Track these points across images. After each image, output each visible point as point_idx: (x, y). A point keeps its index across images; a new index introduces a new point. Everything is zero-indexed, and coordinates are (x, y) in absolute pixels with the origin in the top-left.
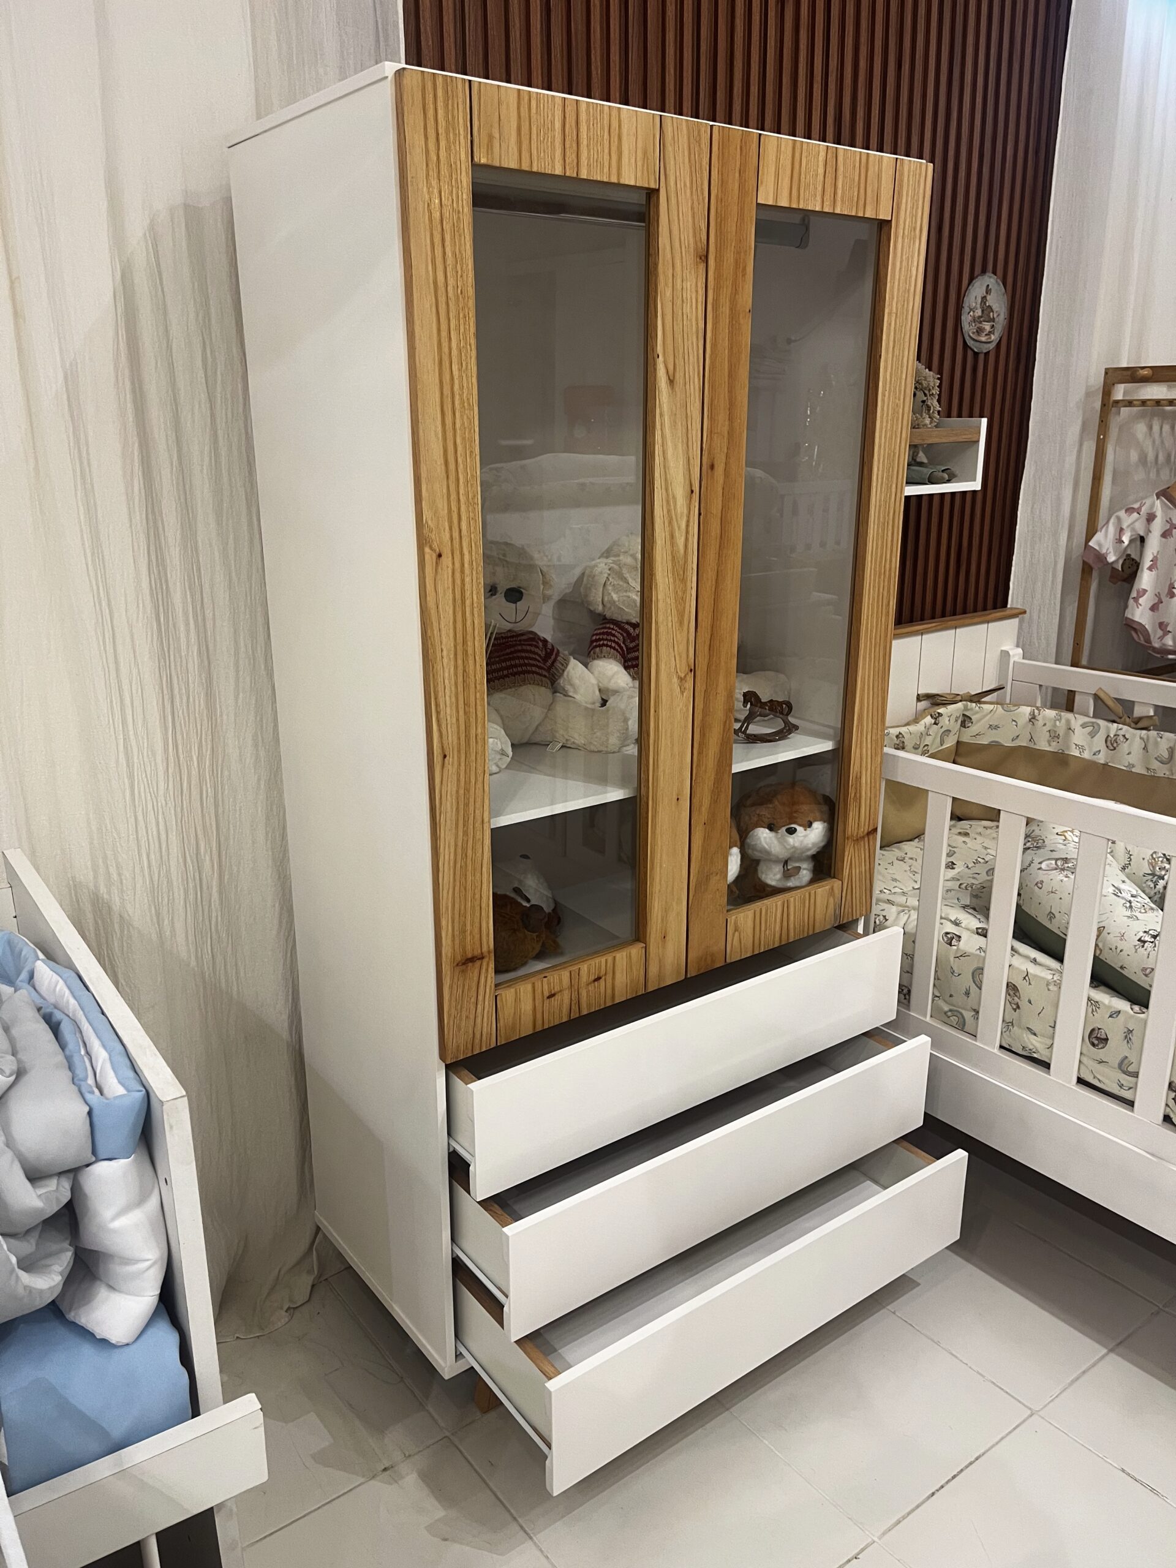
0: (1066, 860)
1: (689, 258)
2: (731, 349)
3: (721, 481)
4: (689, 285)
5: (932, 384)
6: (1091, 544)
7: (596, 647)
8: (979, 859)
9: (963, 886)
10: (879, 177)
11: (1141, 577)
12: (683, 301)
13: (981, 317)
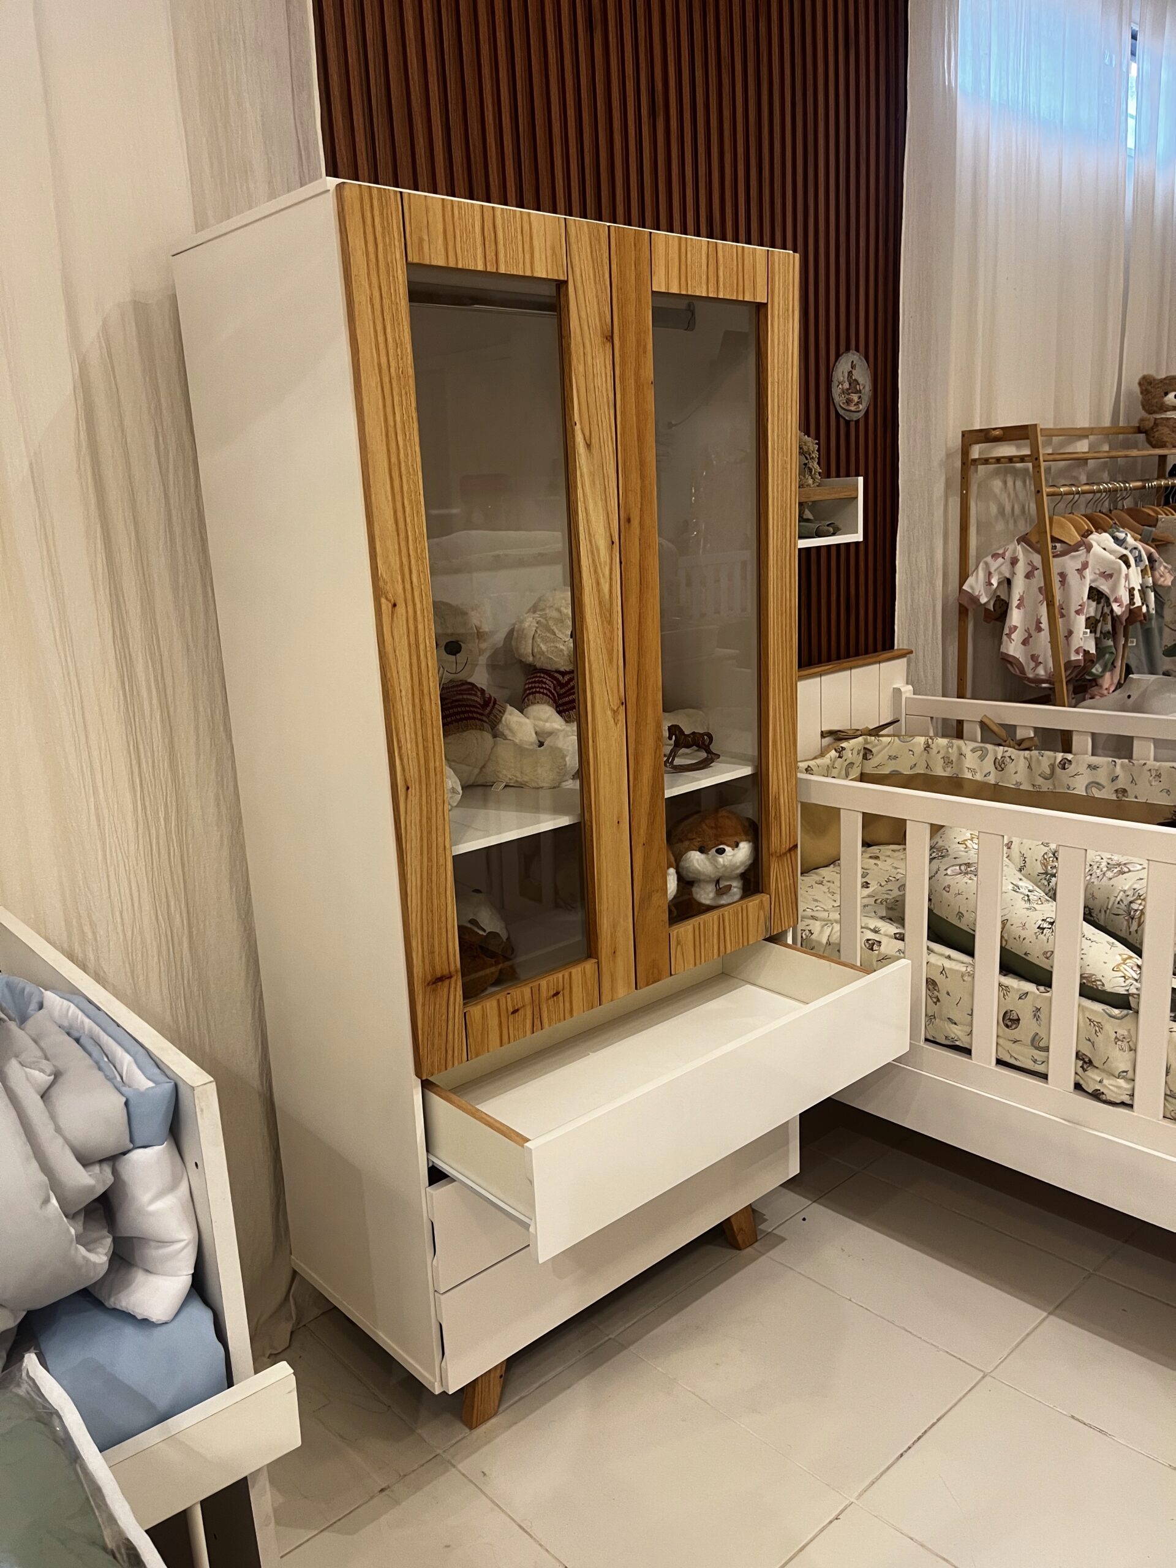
0: (968, 865)
1: (598, 340)
2: (638, 416)
3: (638, 532)
4: (599, 361)
5: (811, 448)
6: (964, 587)
7: (529, 694)
8: (891, 878)
9: (879, 901)
10: (754, 267)
11: (1011, 615)
12: (594, 375)
13: (849, 389)
